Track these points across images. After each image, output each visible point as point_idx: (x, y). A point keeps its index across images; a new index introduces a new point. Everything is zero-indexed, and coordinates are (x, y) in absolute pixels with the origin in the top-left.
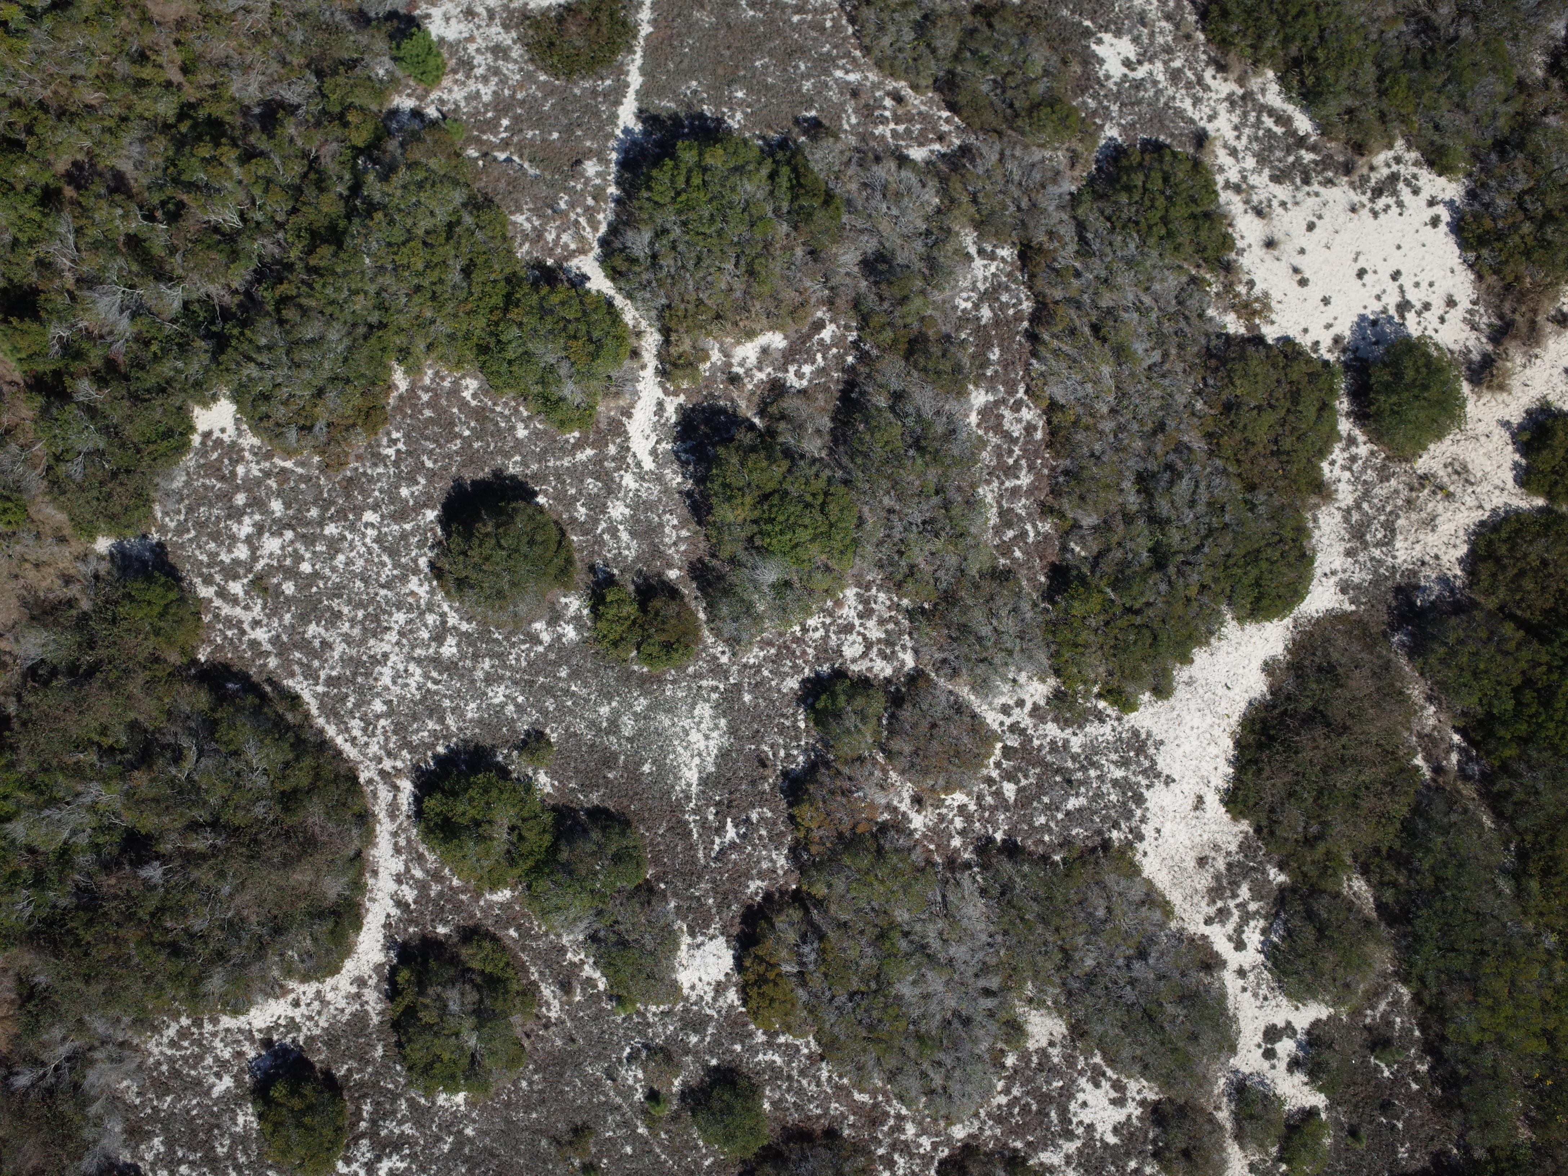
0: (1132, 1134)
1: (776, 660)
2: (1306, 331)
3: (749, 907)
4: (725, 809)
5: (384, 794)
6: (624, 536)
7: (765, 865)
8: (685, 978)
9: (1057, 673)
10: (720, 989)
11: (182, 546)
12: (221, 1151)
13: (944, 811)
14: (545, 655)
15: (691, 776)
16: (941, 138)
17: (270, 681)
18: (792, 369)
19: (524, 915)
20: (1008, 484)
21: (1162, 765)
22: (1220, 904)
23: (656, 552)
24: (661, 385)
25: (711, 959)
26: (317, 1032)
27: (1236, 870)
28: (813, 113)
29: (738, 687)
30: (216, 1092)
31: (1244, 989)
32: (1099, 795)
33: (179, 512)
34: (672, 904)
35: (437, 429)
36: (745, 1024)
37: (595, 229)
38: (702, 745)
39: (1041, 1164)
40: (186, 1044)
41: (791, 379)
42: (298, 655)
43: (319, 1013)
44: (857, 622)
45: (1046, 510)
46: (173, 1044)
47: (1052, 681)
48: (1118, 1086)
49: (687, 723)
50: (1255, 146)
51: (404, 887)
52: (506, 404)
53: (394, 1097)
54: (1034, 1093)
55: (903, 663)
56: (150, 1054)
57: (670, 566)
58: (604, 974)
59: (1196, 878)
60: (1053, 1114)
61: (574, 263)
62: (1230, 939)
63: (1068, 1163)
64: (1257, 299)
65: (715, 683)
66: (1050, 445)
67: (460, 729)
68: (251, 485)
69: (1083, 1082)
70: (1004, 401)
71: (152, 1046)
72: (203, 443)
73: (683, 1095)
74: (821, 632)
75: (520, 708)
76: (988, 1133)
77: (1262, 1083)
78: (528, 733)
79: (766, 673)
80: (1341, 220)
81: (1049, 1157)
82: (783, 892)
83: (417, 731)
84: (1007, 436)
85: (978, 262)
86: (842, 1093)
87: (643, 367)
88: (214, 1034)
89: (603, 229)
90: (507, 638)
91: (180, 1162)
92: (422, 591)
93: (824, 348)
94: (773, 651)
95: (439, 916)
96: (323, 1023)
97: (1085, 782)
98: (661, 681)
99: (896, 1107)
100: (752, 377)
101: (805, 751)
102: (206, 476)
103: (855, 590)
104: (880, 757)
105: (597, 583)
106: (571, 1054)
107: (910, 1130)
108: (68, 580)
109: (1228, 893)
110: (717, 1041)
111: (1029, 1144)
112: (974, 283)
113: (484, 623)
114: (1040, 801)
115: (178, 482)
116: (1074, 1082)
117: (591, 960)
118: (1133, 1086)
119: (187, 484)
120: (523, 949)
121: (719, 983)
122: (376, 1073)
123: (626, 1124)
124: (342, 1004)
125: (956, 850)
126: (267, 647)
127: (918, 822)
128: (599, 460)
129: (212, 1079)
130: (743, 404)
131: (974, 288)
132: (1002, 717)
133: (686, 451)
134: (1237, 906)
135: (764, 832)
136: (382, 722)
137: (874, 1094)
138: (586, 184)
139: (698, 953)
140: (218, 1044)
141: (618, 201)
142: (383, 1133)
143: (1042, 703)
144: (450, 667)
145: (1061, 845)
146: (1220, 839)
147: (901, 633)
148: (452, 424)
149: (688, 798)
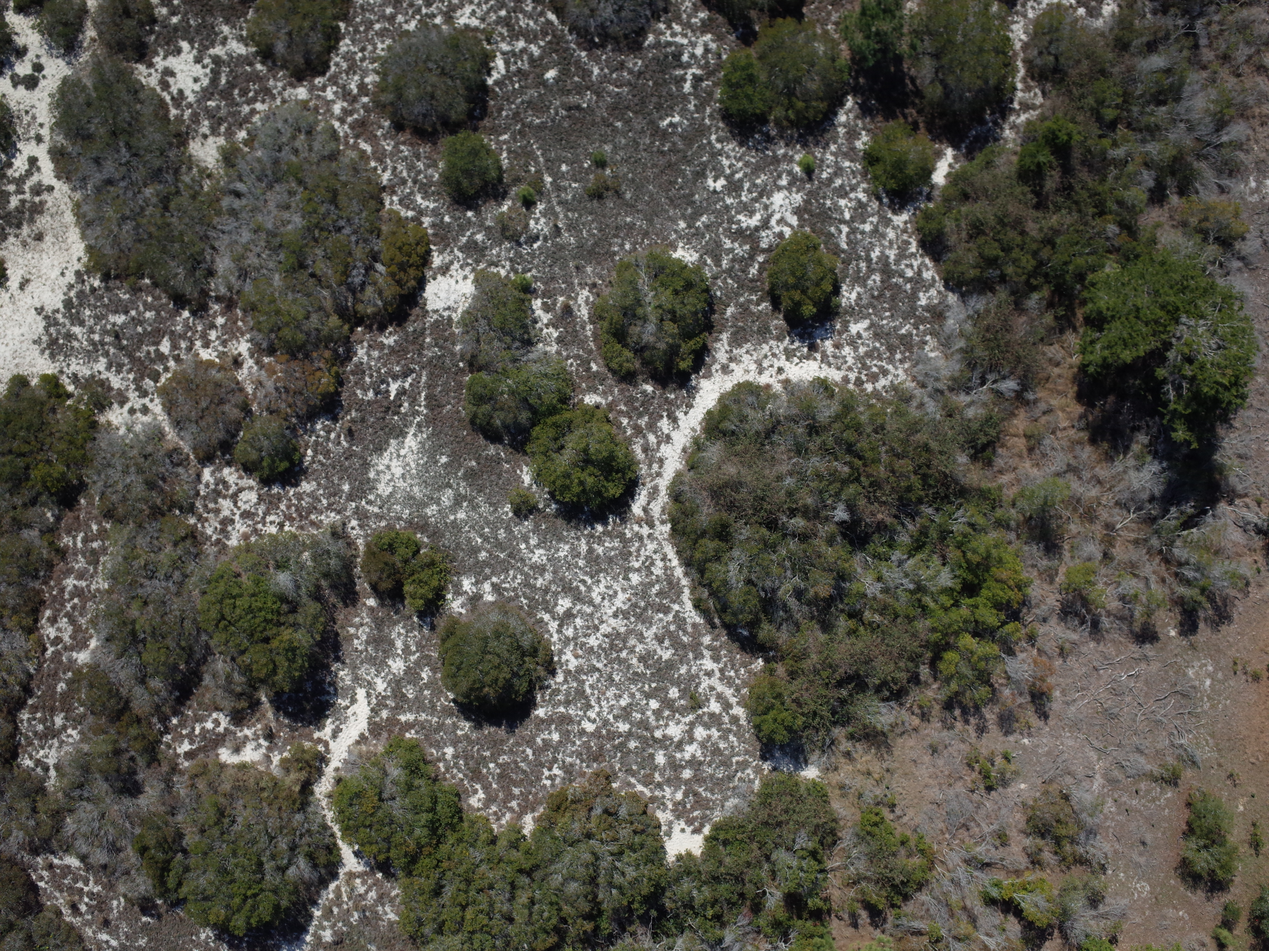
0: (167, 44)
1: (313, 508)
3: (399, 325)
4: (393, 407)
5: (656, 509)
6: (399, 644)
7: (376, 354)
8: (468, 288)
9: (94, 425)
10: (445, 270)
11: (747, 752)
12: (877, 277)
13: (220, 348)
14: (493, 573)
15: (411, 442)
16: (51, 867)
17: (713, 626)
18: (221, 729)
19: (581, 377)
20: (84, 584)
21: (41, 324)
22: (37, 199)
23: (379, 624)
24: (328, 751)
25: (442, 295)
26: (773, 343)
27: (15, 221)
28: (144, 919)
29: (351, 497)
30: (866, 323)
31: (41, 125)
32: (98, 318)
33: (740, 779)
34: (458, 348)
35: (514, 776)
36: (435, 235)
37: (338, 888)
38: (394, 463)
39: (246, 45)
40: (875, 369)
41: (224, 722)
42: (685, 639)
43: (766, 357)
44: (237, 518)
45: (62, 553)
46: (885, 373)
47: (102, 419)
48: (165, 85)
49: (401, 484)
51: (666, 431)
52: (453, 777)
53: (729, 271)
54: (233, 103)
55: (213, 473)
56: (906, 371)
57: (371, 609)
58: (533, 311)
59: (48, 226)
60: (223, 81)
61: (361, 868)
62: (39, 169)
63: (226, 38)
65: (368, 507)
66: (42, 602)
67: (578, 539)
68: (675, 781)
69: (191, 98)
70: (66, 648)
71: (902, 376)
72: (702, 826)
73: (504, 195)
74: (269, 519)
75: (526, 540)
76: (280, 84)
77: (51, 47)
78: (526, 518)
79: (325, 502)
81: (240, 49)
82: (369, 328)
83: (612, 549)
84: (72, 621)
85: (51, 761)
86: (380, 157)
87: (337, 769)
88: (850, 369)
89: (332, 886)
90: (517, 596)
91: (910, 280)
92: (568, 656)
93: (191, 737)
94: (313, 517)
95: (647, 399)
96: (766, 347)
97: (104, 332)
98: (410, 523)
99: (342, 130)
100: (255, 734)
101: (313, 431)
102: (708, 800)
103: (229, 543)
104: (254, 408)
105: (433, 615)
106: (581, 257)
107: (337, 109)
108: (848, 755)
109: (27, 205)
110: (462, 229)
111: (251, 64)
112: (60, 747)
113: (530, 614)
114: (145, 330)
115: (731, 803)
116: (198, 101)
117: (539, 325)
118: (153, 81)
119: (726, 799)
120: (590, 352)
121: (444, 274)
122: (738, 295)
123: (558, 189)
124: (746, 358)
125: (223, 314)
126: (706, 653)
127: (243, 347)
128: (398, 709)
129: (865, 335)
130: (270, 715)
131: (62, 742)
132: (150, 406)
133: (328, 693)
134: (23, 193)
135: (368, 379)
136: (637, 565)
137: (356, 146)
138: (334, 925)
139: (451, 303)
140: (850, 361)
141: (314, 903)
142: (747, 247)
143: (115, 406)
144: (568, 589)
145: (140, 290)
146: (19, 250)
147: (205, 498)
148: (501, 776)
149: (419, 425)
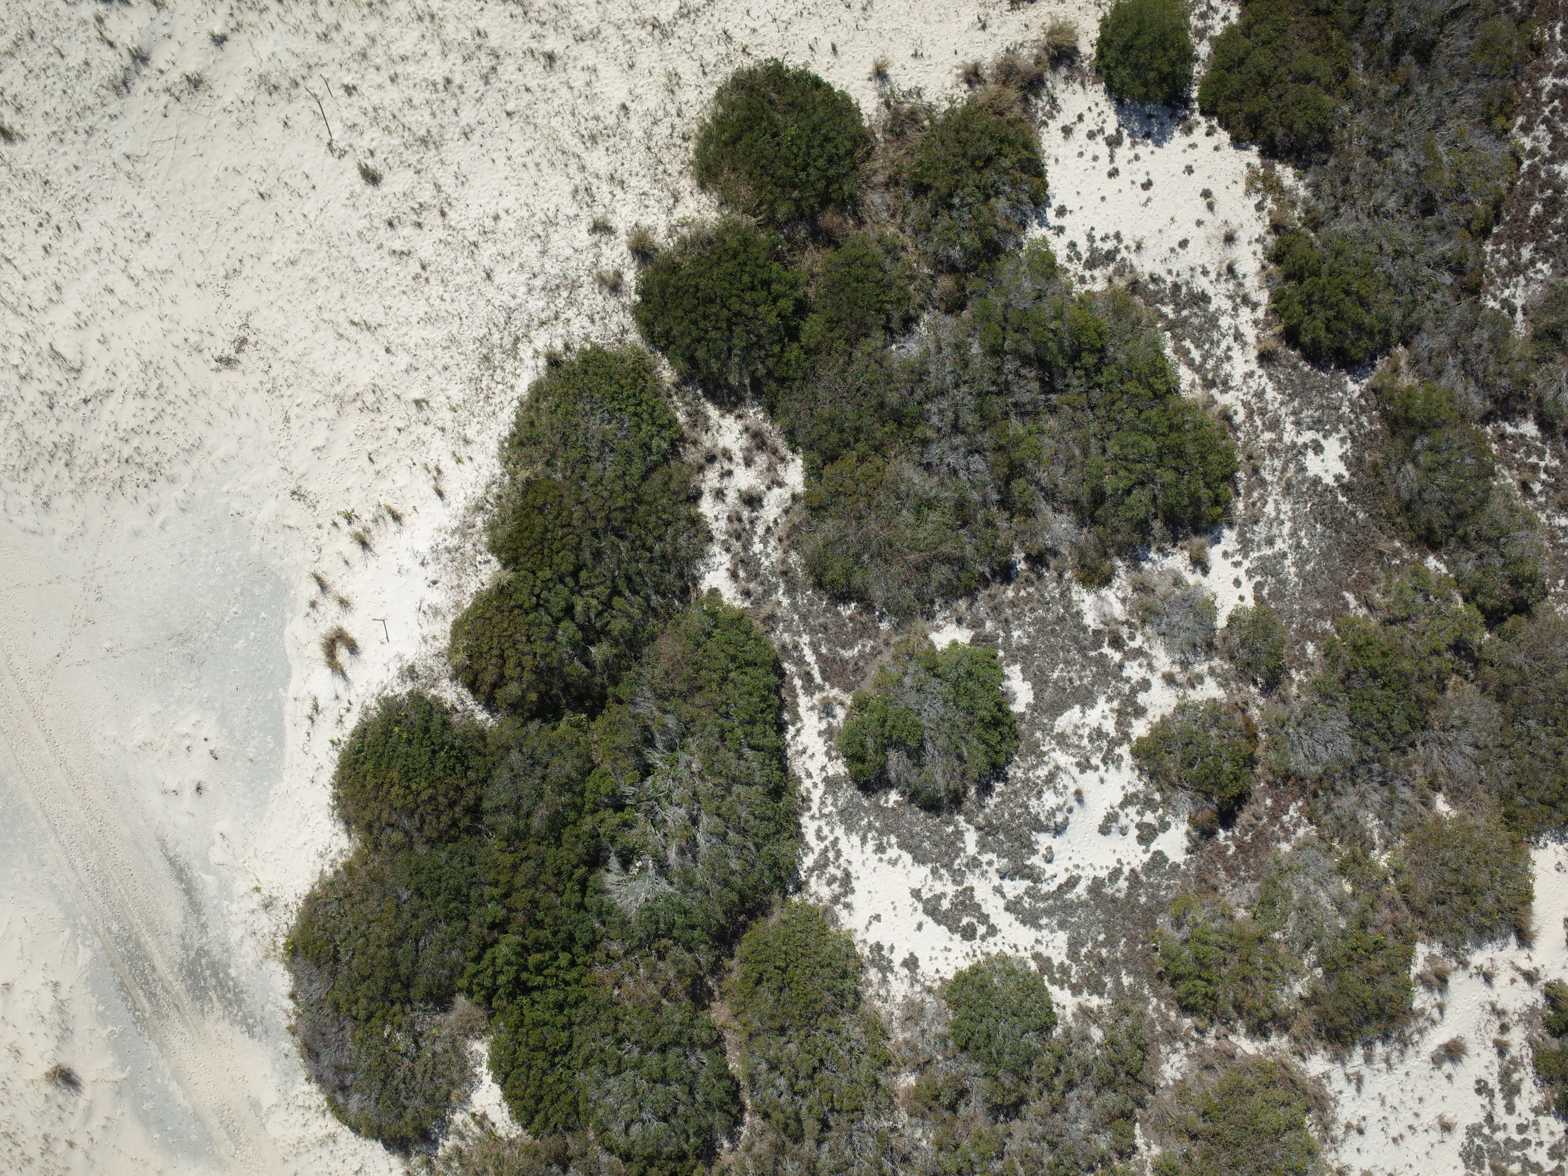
2: (1216, 149)
50: (1216, 336)
64: (1258, 191)
80: (1153, 241)
